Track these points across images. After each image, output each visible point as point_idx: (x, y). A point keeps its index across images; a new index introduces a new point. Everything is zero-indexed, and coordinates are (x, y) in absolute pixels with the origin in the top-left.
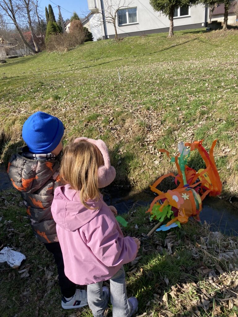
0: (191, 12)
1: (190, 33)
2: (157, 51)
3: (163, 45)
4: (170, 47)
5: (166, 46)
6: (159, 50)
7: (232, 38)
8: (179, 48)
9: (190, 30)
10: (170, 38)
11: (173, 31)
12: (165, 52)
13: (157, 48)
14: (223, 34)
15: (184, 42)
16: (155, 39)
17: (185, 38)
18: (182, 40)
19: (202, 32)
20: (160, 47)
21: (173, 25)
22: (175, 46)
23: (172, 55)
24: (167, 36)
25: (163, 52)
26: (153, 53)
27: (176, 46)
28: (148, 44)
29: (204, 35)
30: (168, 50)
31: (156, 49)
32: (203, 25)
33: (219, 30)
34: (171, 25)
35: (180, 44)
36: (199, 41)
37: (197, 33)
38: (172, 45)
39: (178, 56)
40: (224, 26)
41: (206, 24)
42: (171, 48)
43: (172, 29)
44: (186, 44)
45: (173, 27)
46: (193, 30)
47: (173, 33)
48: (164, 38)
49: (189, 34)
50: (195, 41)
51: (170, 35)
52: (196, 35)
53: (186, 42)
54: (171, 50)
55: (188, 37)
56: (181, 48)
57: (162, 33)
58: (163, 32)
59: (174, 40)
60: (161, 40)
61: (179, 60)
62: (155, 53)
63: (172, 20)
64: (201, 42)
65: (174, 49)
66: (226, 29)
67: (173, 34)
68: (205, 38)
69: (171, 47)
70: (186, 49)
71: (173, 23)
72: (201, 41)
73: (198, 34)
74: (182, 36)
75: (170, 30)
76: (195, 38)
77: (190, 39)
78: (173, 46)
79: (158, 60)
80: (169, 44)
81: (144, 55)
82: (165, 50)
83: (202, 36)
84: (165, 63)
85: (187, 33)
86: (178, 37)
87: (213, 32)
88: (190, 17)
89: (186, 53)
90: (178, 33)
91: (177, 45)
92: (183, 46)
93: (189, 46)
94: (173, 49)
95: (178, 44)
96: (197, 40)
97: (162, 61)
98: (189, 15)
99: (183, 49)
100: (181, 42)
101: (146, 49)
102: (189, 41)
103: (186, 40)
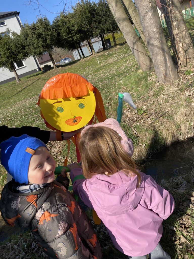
0: (25, 64)
1: (32, 76)
2: (13, 95)
3: (16, 90)
4: (22, 89)
5: (20, 89)
6: (15, 94)
8: (30, 88)
9: (30, 75)
10: (19, 83)
11: (19, 78)
12: (21, 93)
13: (12, 92)
14: (56, 71)
15: (32, 83)
16: (7, 87)
17: (31, 81)
18: (29, 82)
19: (40, 74)
20: (14, 92)
21: (17, 74)
22: (26, 88)
23: (28, 94)
24: (16, 83)
25: (19, 94)
26: (11, 97)
27: (27, 88)
28: (3, 92)
29: (43, 75)
30: (22, 92)
31: (12, 93)
32: (37, 70)
33: (52, 69)
34: (16, 74)
35: (30, 85)
36: (42, 80)
37: (37, 75)
38: (23, 87)
39: (33, 93)
40: (55, 67)
41: (40, 69)
42: (24, 90)
43: (18, 77)
47: (19, 79)
48: (15, 85)
49: (32, 78)
50: (39, 80)
51: (17, 81)
52: (37, 76)
53: (33, 83)
57: (10, 82)
59: (23, 84)
60: (12, 86)
62: (13, 96)
63: (15, 71)
64: (44, 80)
65: (26, 89)
68: (45, 77)
69: (23, 89)
70: (35, 87)
73: (39, 76)
74: (27, 80)
75: (16, 78)
76: (38, 78)
77: (35, 80)
78: (25, 88)
79: (19, 100)
80: (20, 87)
81: (4, 100)
82: (19, 92)
83: (42, 76)
84: (27, 100)
85: (30, 77)
86: (25, 81)
87: (49, 72)
88: (26, 67)
89: (38, 90)
90: (22, 79)
91: (27, 87)
92: (32, 86)
93: (37, 84)
94: (26, 90)
95: (27, 86)
96: (40, 79)
97: (24, 99)
98: (25, 66)
99: (34, 88)
100: (29, 84)
101: (4, 96)
102: (35, 82)
103: (32, 82)
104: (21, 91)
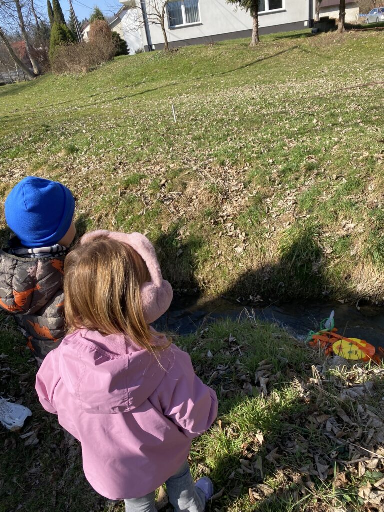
0: (287, 4)
1: (287, 37)
2: (234, 69)
3: (243, 59)
4: (254, 61)
5: (249, 61)
6: (237, 68)
7: (353, 45)
8: (268, 64)
9: (285, 33)
10: (255, 47)
11: (258, 35)
12: (247, 70)
13: (234, 63)
14: (338, 38)
15: (277, 53)
16: (230, 49)
17: (278, 47)
18: (273, 50)
19: (305, 36)
20: (238, 63)
21: (257, 25)
22: (262, 60)
23: (258, 75)
24: (250, 44)
25: (243, 70)
26: (228, 73)
27: (265, 61)
28: (218, 57)
29: (309, 40)
30: (252, 67)
31: (232, 65)
32: (306, 24)
33: (333, 31)
34: (255, 25)
35: (271, 57)
36: (300, 50)
37: (297, 38)
38: (258, 58)
39: (268, 76)
40: (340, 25)
41: (311, 22)
42: (256, 64)
43: (258, 32)
44: (280, 55)
45: (258, 29)
46: (291, 33)
47: (258, 38)
48: (245, 48)
49: (285, 40)
50: (295, 50)
51: (253, 41)
52: (295, 40)
53: (281, 53)
54: (256, 67)
55: (283, 44)
56: (272, 63)
57: (241, 39)
58: (243, 37)
59: (261, 49)
60: (240, 50)
61: (270, 82)
62: (231, 71)
63: (256, 17)
65: (261, 65)
66: (344, 30)
67: (259, 40)
68: (311, 45)
69: (256, 62)
70: (280, 64)
71: (258, 22)
72: (303, 51)
73: (299, 40)
74: (273, 43)
75: (254, 34)
76: (294, 45)
77: (286, 48)
78: (259, 61)
79: (236, 84)
80: (252, 56)
81: (213, 76)
82: (246, 66)
83: (305, 43)
84: (247, 89)
85: (281, 38)
86: (267, 44)
87: (323, 35)
88: (285, 11)
89: (281, 72)
90: (267, 39)
91: (265, 59)
92: (275, 60)
93: (285, 59)
94: (259, 65)
95: (267, 57)
96: (297, 49)
97: (243, 85)
98: (284, 8)
99: (276, 65)
100: (272, 53)
101: (216, 67)
102: (285, 52)
103: (280, 50)
104: (249, 65)
